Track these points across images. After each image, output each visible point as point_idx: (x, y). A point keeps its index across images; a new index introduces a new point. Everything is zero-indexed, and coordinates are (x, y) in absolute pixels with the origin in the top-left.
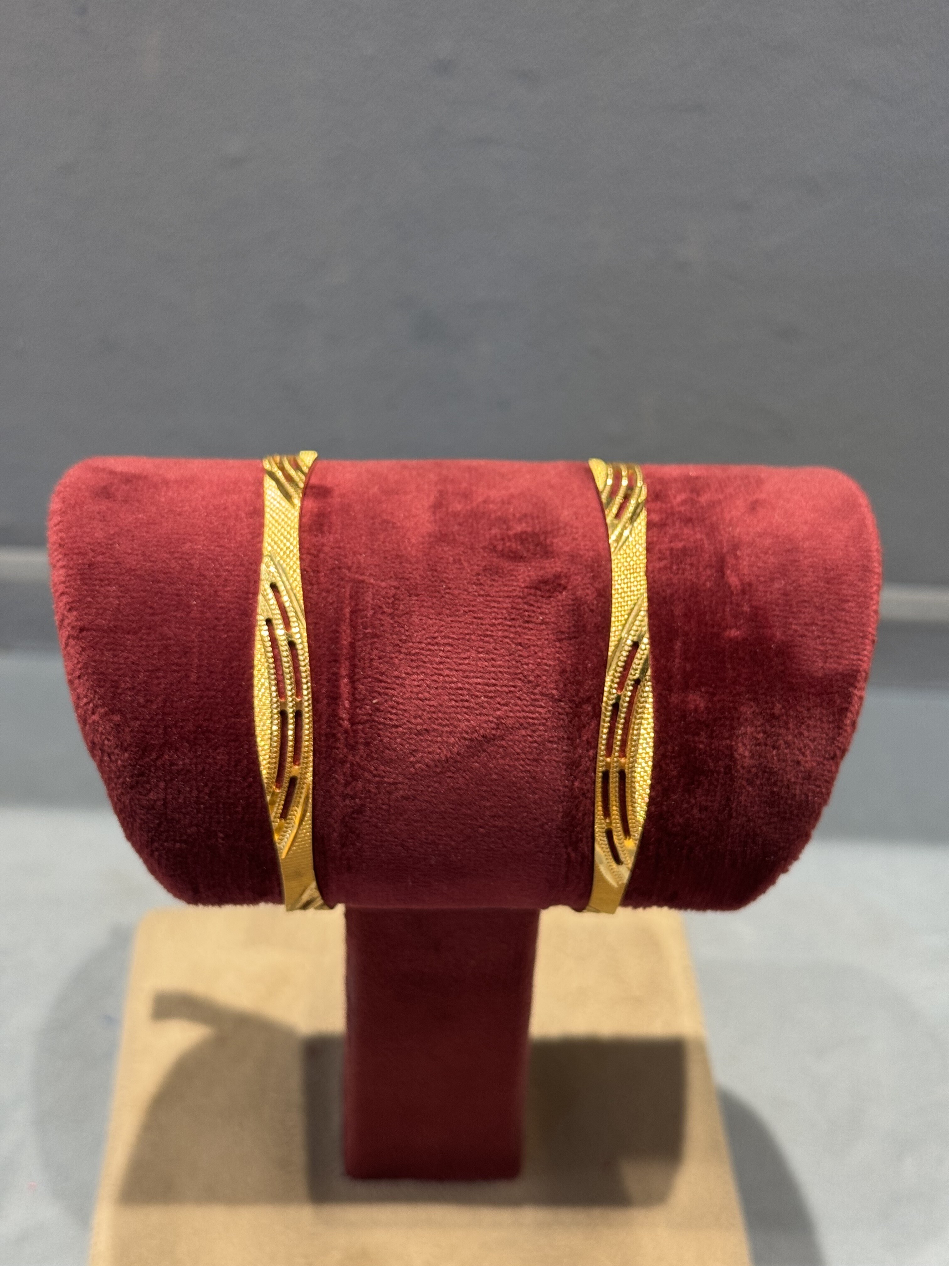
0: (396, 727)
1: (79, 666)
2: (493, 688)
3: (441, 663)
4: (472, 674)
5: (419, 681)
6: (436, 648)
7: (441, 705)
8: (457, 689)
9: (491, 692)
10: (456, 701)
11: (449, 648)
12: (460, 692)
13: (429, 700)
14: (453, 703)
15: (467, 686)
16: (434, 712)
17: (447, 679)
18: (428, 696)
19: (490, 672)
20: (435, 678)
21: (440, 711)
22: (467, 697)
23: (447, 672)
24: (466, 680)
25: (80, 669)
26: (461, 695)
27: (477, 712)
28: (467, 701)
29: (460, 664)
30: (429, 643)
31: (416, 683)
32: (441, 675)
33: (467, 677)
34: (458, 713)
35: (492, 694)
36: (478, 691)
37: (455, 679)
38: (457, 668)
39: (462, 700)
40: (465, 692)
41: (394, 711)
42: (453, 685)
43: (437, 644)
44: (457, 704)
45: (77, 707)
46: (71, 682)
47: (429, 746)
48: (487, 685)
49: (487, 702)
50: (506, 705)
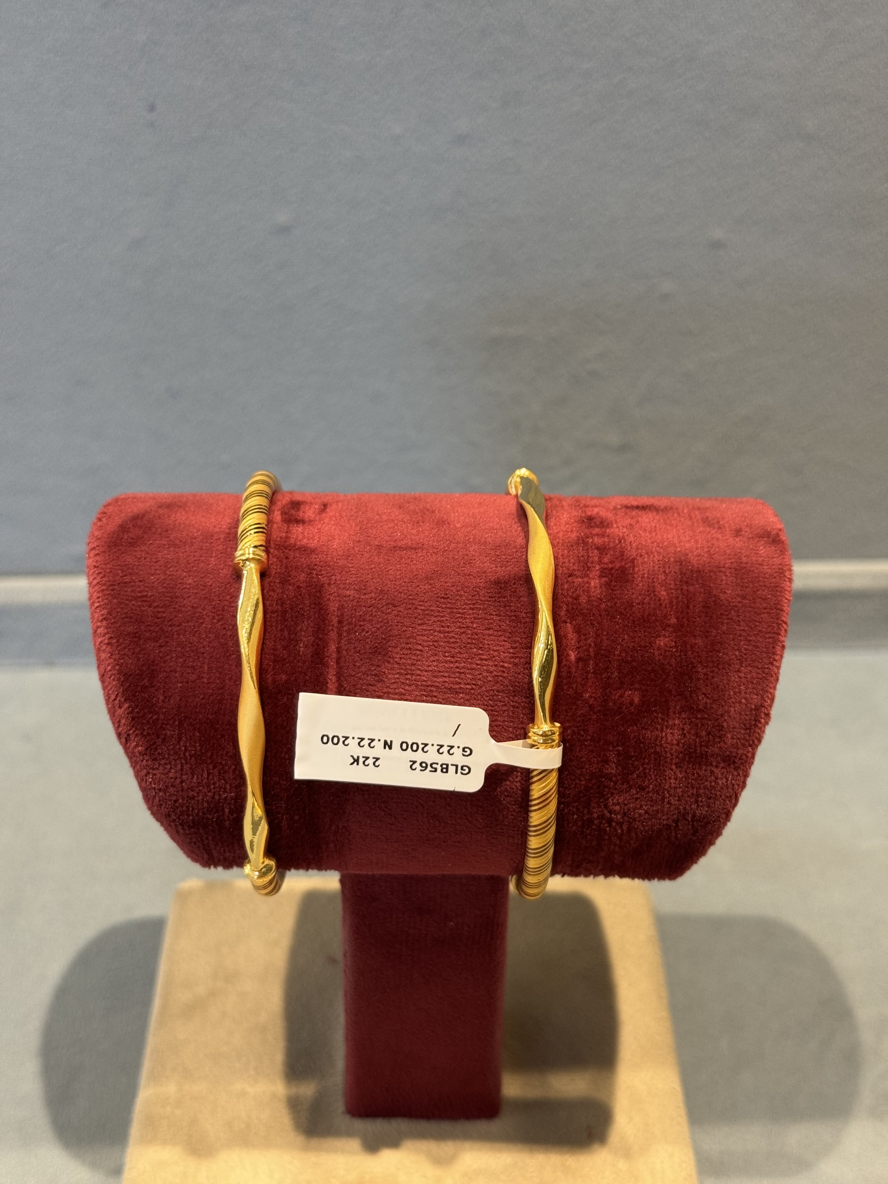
1: (109, 668)
4: (440, 674)
19: (454, 673)
23: (418, 672)
29: (429, 666)
45: (108, 700)
46: (103, 681)
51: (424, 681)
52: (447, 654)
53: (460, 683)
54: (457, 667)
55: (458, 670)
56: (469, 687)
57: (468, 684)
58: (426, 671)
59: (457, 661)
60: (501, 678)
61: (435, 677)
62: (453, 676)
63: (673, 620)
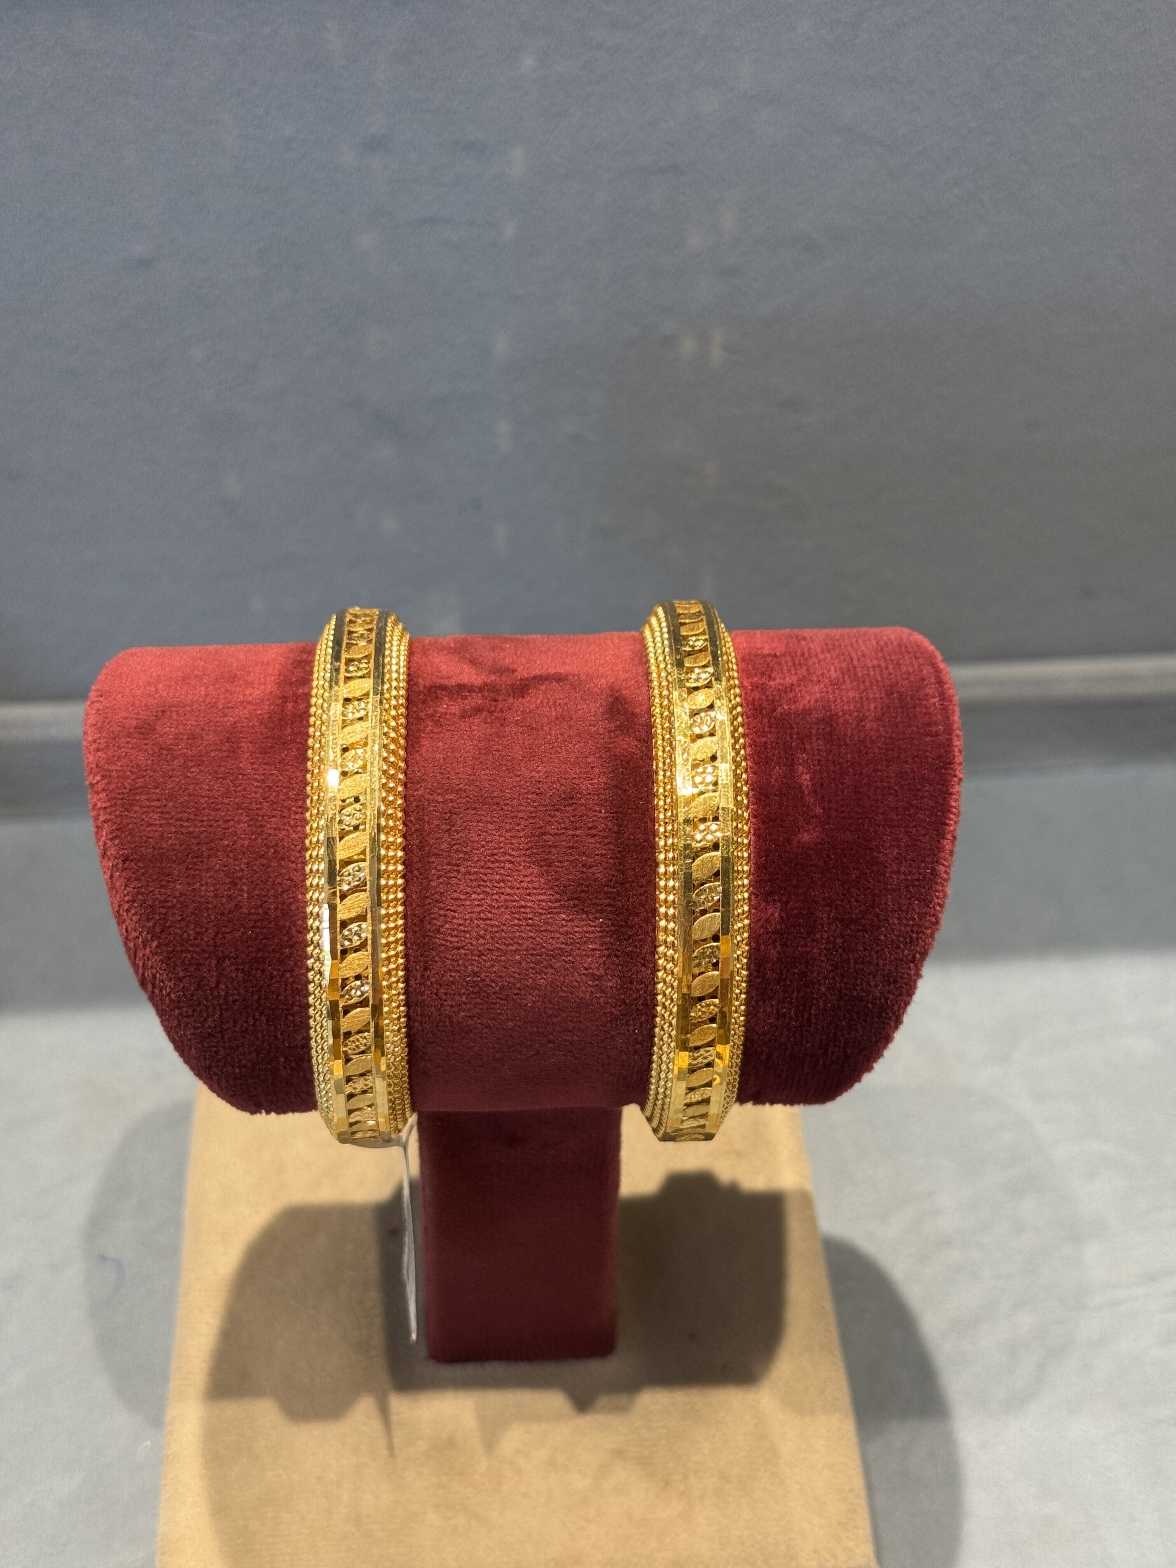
0: (458, 948)
1: (127, 898)
2: (558, 904)
3: (503, 881)
4: (535, 891)
5: (480, 900)
6: (497, 865)
7: (504, 925)
8: (520, 907)
9: (555, 908)
10: (518, 919)
11: (510, 866)
12: (522, 910)
13: (491, 919)
14: (516, 922)
15: (529, 904)
16: (497, 932)
17: (508, 897)
18: (490, 916)
20: (496, 897)
21: (503, 931)
22: (530, 916)
23: (508, 891)
24: (528, 897)
25: (128, 902)
26: (524, 913)
27: (542, 929)
28: (530, 919)
29: (521, 882)
30: (489, 861)
31: (476, 903)
32: (503, 894)
33: (529, 895)
34: (521, 932)
35: (557, 910)
36: (542, 909)
37: (517, 898)
38: (518, 886)
39: (526, 919)
40: (528, 910)
41: (455, 933)
42: (514, 904)
43: (497, 861)
44: (521, 923)
45: (126, 940)
46: (118, 914)
47: (493, 966)
48: (550, 901)
49: (551, 918)
50: (572, 920)
63: (819, 811)
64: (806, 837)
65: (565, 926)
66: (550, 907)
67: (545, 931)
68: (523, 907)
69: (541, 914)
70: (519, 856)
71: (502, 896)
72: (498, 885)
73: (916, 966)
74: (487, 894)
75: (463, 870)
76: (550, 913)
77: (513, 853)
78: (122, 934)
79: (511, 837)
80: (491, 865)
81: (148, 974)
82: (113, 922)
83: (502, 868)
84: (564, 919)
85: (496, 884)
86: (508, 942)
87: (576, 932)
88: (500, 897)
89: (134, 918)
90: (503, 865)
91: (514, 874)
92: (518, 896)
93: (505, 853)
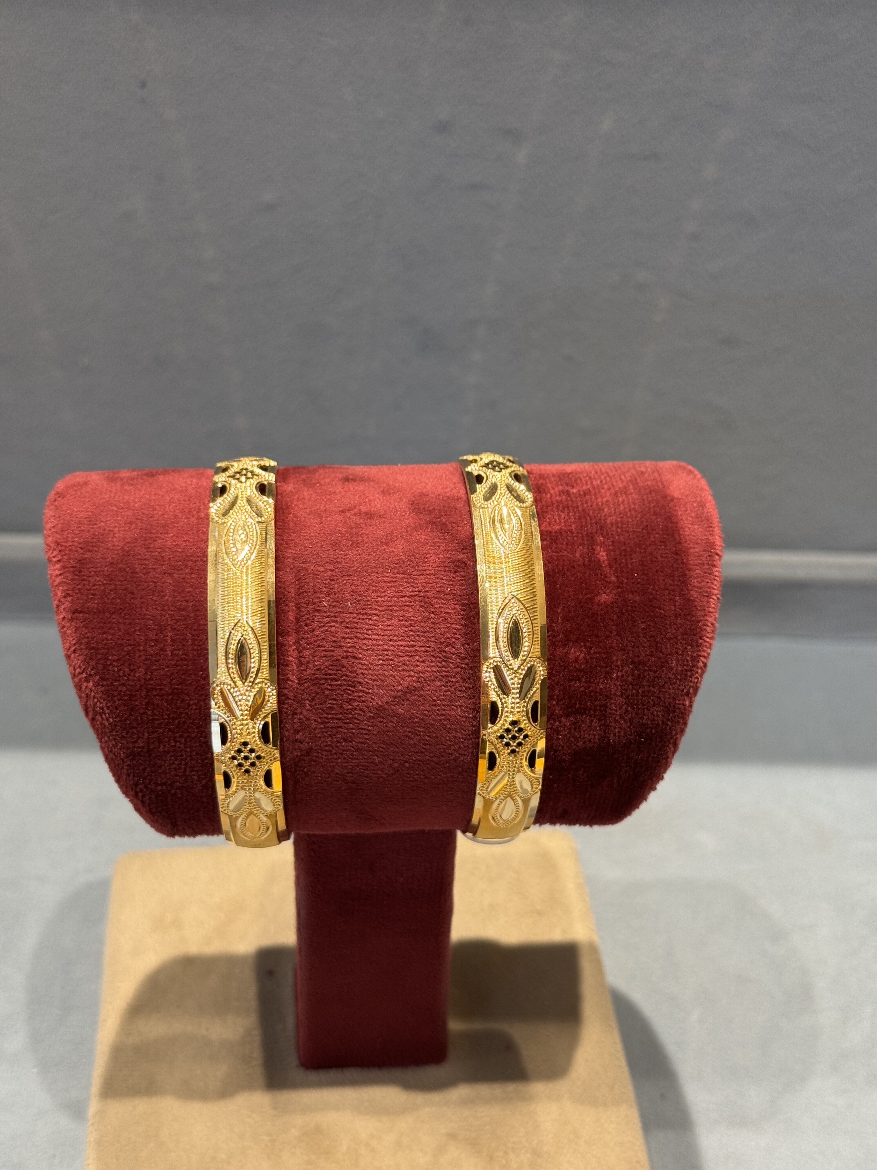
1: (74, 643)
3: (370, 629)
14: (381, 662)
17: (375, 642)
19: (409, 636)
21: (370, 669)
22: (391, 657)
23: (375, 637)
25: (75, 645)
26: (387, 655)
27: (400, 669)
29: (385, 630)
32: (370, 639)
34: (385, 670)
35: (412, 654)
36: (401, 652)
37: (382, 643)
39: (387, 660)
40: (390, 653)
45: (74, 676)
46: (68, 657)
48: (408, 646)
51: (381, 645)
52: (402, 618)
53: (414, 646)
54: (412, 631)
55: (412, 633)
56: (423, 649)
57: (422, 647)
58: (382, 636)
59: (411, 625)
60: (454, 640)
61: (390, 641)
62: (407, 639)
63: (613, 579)
64: (604, 598)
65: (418, 666)
66: (407, 651)
67: (403, 670)
68: (387, 650)
69: (400, 656)
70: (383, 611)
71: (370, 641)
72: (368, 632)
73: (691, 698)
74: (359, 638)
75: (339, 620)
76: (407, 655)
77: (379, 608)
78: (71, 673)
79: (377, 596)
80: (361, 617)
81: (90, 703)
82: (64, 661)
83: (371, 619)
84: (418, 661)
85: (365, 631)
86: (374, 678)
87: (427, 671)
88: (368, 642)
89: (81, 658)
90: (370, 617)
91: (379, 624)
92: (382, 641)
93: (371, 609)
